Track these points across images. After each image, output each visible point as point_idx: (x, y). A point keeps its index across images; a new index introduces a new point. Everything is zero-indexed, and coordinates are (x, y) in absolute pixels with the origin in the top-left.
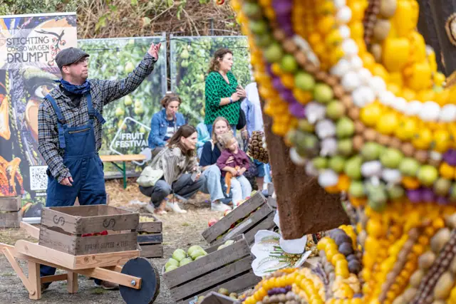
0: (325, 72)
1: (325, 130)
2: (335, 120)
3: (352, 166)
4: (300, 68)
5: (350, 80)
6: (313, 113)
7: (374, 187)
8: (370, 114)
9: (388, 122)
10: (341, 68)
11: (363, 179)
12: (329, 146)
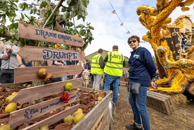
0: (165, 60)
1: (165, 64)
2: (166, 63)
3: (167, 66)
4: (163, 59)
5: (167, 60)
6: (164, 62)
7: (169, 67)
8: (169, 63)
9: (171, 63)
10: (166, 60)
11: (168, 67)
12: (165, 65)
